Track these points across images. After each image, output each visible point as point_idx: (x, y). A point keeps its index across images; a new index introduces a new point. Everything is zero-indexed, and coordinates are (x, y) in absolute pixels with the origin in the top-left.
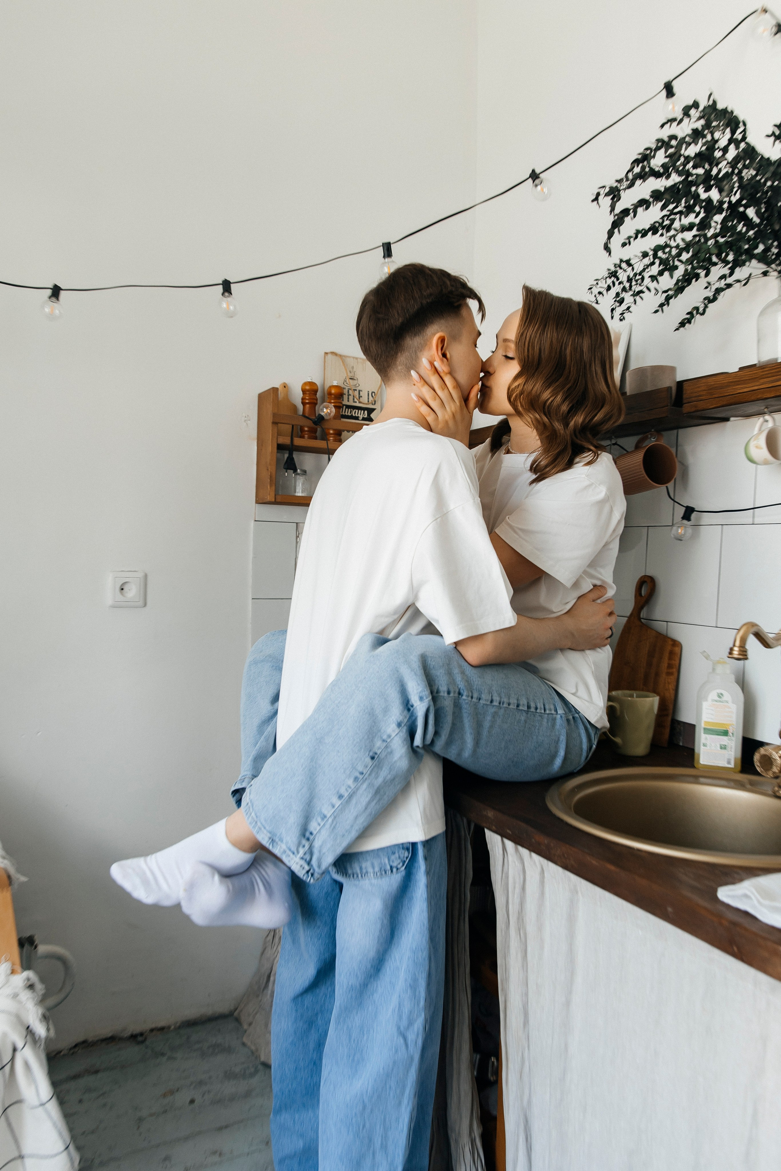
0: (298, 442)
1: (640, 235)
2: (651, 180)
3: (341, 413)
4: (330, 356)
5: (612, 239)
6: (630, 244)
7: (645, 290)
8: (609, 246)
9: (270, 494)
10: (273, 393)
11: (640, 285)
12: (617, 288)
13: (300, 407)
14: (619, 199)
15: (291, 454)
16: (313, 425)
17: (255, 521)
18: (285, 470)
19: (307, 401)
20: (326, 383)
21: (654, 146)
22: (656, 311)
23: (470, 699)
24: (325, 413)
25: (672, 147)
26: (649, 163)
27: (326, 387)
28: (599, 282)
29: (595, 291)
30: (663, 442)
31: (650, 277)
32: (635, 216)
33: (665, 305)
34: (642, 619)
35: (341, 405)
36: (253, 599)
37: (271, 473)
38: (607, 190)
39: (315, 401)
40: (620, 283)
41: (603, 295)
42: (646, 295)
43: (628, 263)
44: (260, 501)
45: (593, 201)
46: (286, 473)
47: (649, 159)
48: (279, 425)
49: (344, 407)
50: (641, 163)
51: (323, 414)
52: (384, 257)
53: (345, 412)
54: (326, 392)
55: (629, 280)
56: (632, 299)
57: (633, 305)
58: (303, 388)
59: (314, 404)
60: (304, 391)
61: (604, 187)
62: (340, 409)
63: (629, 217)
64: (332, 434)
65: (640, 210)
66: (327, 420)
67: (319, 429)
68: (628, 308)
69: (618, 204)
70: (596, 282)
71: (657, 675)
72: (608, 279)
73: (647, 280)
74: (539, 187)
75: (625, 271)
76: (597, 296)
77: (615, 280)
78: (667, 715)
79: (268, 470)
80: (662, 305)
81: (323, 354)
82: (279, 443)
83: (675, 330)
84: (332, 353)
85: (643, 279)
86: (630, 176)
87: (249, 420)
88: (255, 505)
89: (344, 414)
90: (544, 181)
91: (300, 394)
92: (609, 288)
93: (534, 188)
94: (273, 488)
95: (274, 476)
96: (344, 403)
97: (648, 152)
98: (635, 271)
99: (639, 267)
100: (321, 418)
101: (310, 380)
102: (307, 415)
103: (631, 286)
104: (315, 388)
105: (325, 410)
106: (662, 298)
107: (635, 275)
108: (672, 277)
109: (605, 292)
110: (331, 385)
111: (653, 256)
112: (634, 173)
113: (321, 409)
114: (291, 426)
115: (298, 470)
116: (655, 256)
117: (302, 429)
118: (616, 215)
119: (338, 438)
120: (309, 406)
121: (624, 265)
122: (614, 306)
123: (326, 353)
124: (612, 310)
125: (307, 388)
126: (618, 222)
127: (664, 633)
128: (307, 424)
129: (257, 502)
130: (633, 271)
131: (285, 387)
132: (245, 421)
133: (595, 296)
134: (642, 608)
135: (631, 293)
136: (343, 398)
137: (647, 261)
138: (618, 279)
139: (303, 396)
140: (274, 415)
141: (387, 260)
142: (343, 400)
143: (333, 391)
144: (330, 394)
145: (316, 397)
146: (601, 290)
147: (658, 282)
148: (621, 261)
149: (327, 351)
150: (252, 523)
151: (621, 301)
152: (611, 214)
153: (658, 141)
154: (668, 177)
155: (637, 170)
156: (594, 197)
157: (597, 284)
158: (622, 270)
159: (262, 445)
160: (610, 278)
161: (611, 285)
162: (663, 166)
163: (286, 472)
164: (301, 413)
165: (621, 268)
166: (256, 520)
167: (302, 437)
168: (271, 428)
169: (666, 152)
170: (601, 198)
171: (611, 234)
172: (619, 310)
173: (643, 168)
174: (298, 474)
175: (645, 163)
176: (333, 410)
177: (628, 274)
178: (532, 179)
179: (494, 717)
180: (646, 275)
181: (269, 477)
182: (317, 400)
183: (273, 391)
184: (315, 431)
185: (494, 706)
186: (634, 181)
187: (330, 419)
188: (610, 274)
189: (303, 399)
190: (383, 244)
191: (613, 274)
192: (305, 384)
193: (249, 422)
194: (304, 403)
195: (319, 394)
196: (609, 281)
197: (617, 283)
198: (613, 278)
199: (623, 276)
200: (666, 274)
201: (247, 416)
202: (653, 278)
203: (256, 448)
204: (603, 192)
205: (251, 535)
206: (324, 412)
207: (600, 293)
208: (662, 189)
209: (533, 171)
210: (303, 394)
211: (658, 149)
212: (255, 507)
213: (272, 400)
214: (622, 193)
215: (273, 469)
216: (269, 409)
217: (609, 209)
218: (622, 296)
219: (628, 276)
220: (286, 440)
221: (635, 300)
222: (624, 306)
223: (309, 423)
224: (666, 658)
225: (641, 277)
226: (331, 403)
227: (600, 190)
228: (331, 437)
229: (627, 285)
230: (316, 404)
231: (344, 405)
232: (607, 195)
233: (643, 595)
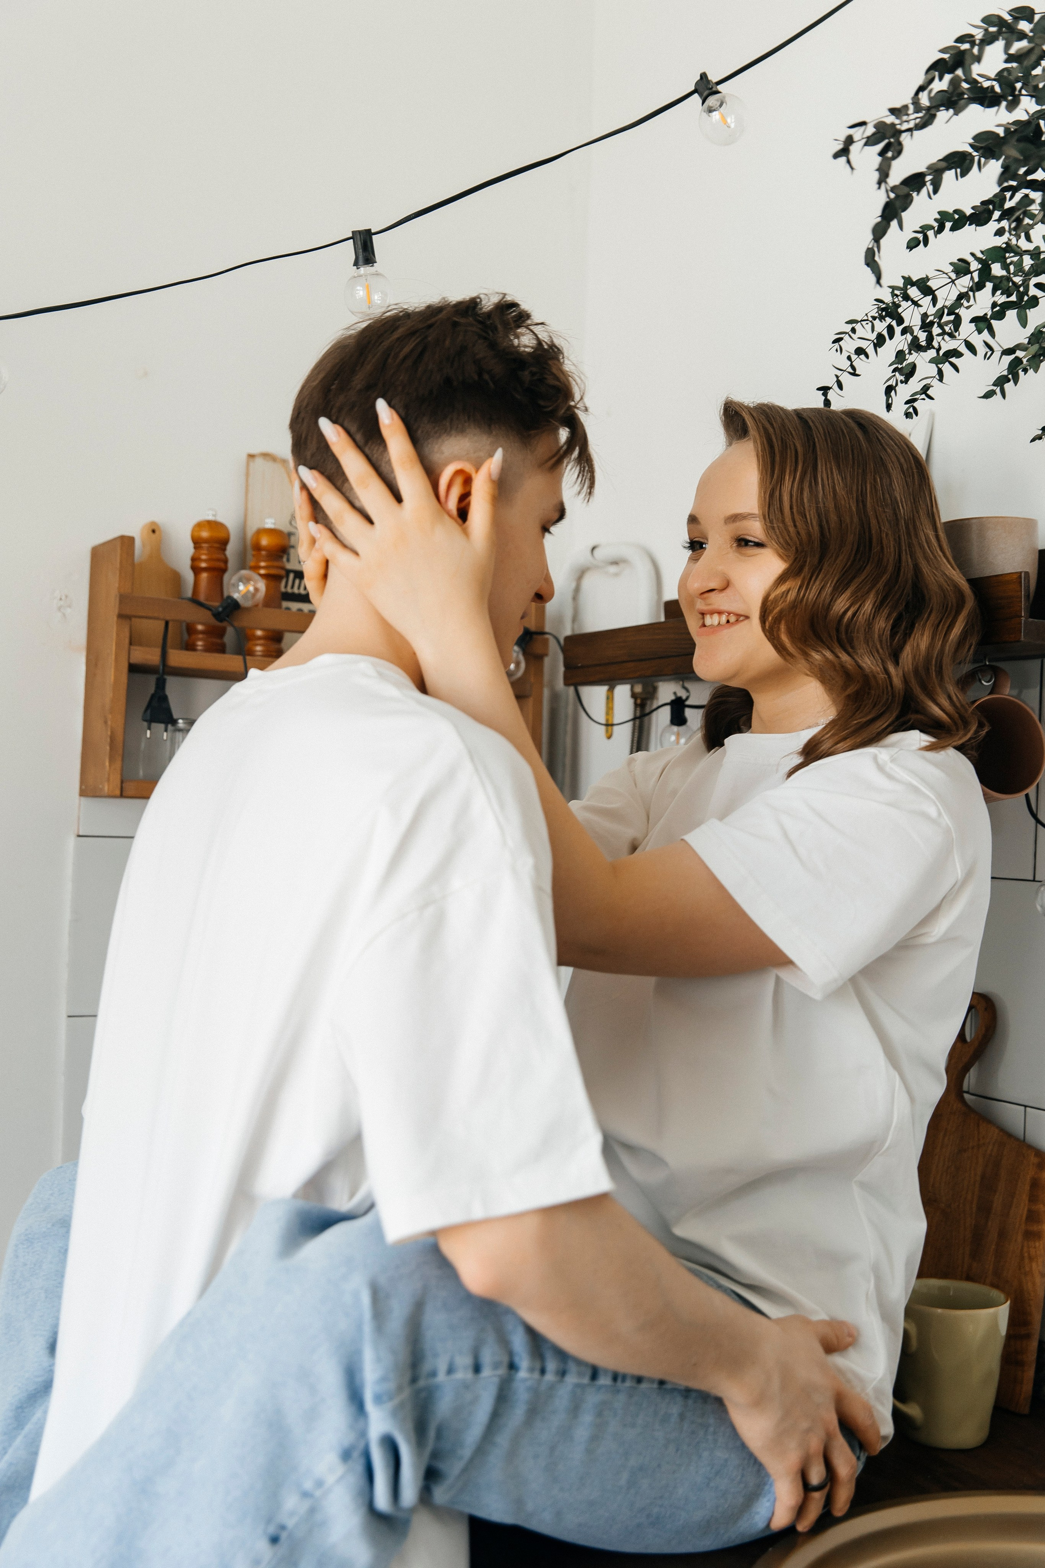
0: (178, 658)
1: (948, 225)
2: (974, 109)
3: (283, 590)
4: (259, 461)
5: (882, 241)
6: (926, 244)
7: (963, 349)
8: (876, 258)
9: (108, 780)
10: (121, 549)
11: (951, 336)
12: (900, 342)
13: (189, 576)
14: (899, 152)
15: (161, 685)
16: (213, 621)
17: (79, 836)
18: (145, 724)
19: (203, 565)
20: (249, 523)
21: (979, 34)
22: (988, 395)
23: (536, 1375)
24: (242, 593)
25: (1022, 36)
26: (967, 72)
27: (250, 532)
28: (858, 327)
29: (850, 345)
30: (1007, 692)
31: (974, 320)
32: (935, 191)
33: (1009, 381)
34: (968, 1092)
35: (283, 573)
36: (69, 1016)
37: (112, 732)
38: (870, 130)
39: (222, 565)
40: (904, 332)
41: (867, 356)
42: (966, 361)
43: (924, 287)
44: (87, 790)
45: (836, 156)
46: (148, 732)
47: (967, 62)
48: (133, 619)
49: (292, 576)
50: (949, 73)
51: (236, 596)
52: (356, 264)
53: (293, 587)
54: (249, 542)
55: (926, 326)
56: (933, 370)
57: (935, 382)
58: (196, 534)
59: (219, 570)
60: (197, 542)
61: (863, 124)
62: (280, 582)
63: (924, 191)
64: (259, 638)
65: (949, 176)
66: (247, 609)
67: (230, 631)
68: (925, 390)
69: (895, 164)
70: (850, 326)
71: (1002, 1235)
72: (877, 322)
73: (967, 329)
74: (716, 115)
75: (916, 304)
76: (854, 357)
77: (894, 323)
78: (1028, 1336)
79: (106, 722)
80: (1001, 382)
81: (244, 457)
82: (132, 661)
83: (1033, 440)
84: (266, 455)
85: (957, 323)
86: (924, 100)
87: (70, 606)
88: (80, 800)
89: (289, 590)
90: (727, 99)
91: (188, 549)
92: (880, 341)
93: (705, 115)
94: (118, 764)
95: (120, 737)
96: (289, 566)
97: (966, 46)
98: (939, 305)
99: (947, 296)
100: (233, 607)
101: (211, 518)
102: (202, 598)
103: (930, 339)
104: (221, 535)
105: (241, 587)
106: (1001, 365)
107: (940, 314)
108: (1024, 322)
109: (870, 350)
110: (261, 526)
111: (979, 274)
112: (933, 94)
113: (233, 585)
114: (163, 624)
115: (180, 721)
116: (985, 272)
117: (190, 629)
118: (893, 189)
119: (274, 646)
120: (208, 577)
121: (914, 292)
122: (892, 382)
123: (251, 456)
124: (889, 390)
125: (205, 534)
126: (898, 204)
127: (1018, 1131)
128: (202, 621)
129: (83, 793)
130: (934, 306)
131: (154, 531)
132: (59, 609)
133: (849, 358)
134: (966, 1069)
135: (932, 353)
136: (288, 555)
137: (965, 282)
138: (900, 321)
139: (194, 554)
140: (123, 599)
141: (363, 270)
142: (288, 560)
143: (265, 541)
144: (257, 547)
145: (225, 555)
146: (863, 344)
147: (992, 333)
148: (908, 281)
149: (253, 452)
150: (71, 842)
151: (909, 373)
152: (879, 188)
153: (988, 20)
154: (1013, 105)
155: (941, 85)
156: (840, 146)
157: (854, 330)
158: (910, 303)
159: (96, 665)
160: (882, 318)
161: (885, 333)
162: (1000, 77)
163: (149, 728)
164: (189, 594)
165: (906, 298)
166: (81, 834)
167: (190, 647)
168: (115, 629)
169: (1008, 46)
170: (854, 149)
171: (879, 232)
172: (904, 392)
173: (955, 83)
174: (180, 730)
175: (959, 72)
176: (262, 585)
177: (922, 310)
178: (700, 95)
179: (600, 1414)
180: (966, 314)
181: (109, 740)
182: (226, 561)
183: (123, 544)
184: (221, 633)
185: (600, 1388)
186: (933, 112)
187: (257, 606)
188: (883, 310)
189: (194, 559)
190: (353, 232)
191: (890, 311)
192: (200, 525)
193: (69, 610)
194: (196, 570)
195: (231, 550)
196: (881, 327)
197: (898, 330)
198: (888, 320)
199: (911, 316)
200: (1012, 314)
201: (63, 598)
202: (982, 323)
203: (83, 668)
204: (858, 134)
205: (69, 871)
206: (239, 592)
207: (860, 351)
208: (1001, 132)
209: (703, 76)
210: (195, 548)
211: (988, 40)
212: (80, 805)
213: (118, 566)
214: (905, 138)
215: (118, 721)
216: (113, 583)
217: (876, 176)
218: (910, 359)
219: (925, 316)
220: (150, 656)
221: (940, 373)
222: (915, 384)
223: (206, 615)
224: (1025, 1197)
225: (952, 318)
226: (255, 568)
227: (851, 131)
228: (257, 645)
229: (922, 336)
230: (224, 570)
231: (288, 572)
232: (870, 141)
233: (968, 1039)
